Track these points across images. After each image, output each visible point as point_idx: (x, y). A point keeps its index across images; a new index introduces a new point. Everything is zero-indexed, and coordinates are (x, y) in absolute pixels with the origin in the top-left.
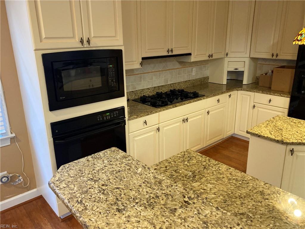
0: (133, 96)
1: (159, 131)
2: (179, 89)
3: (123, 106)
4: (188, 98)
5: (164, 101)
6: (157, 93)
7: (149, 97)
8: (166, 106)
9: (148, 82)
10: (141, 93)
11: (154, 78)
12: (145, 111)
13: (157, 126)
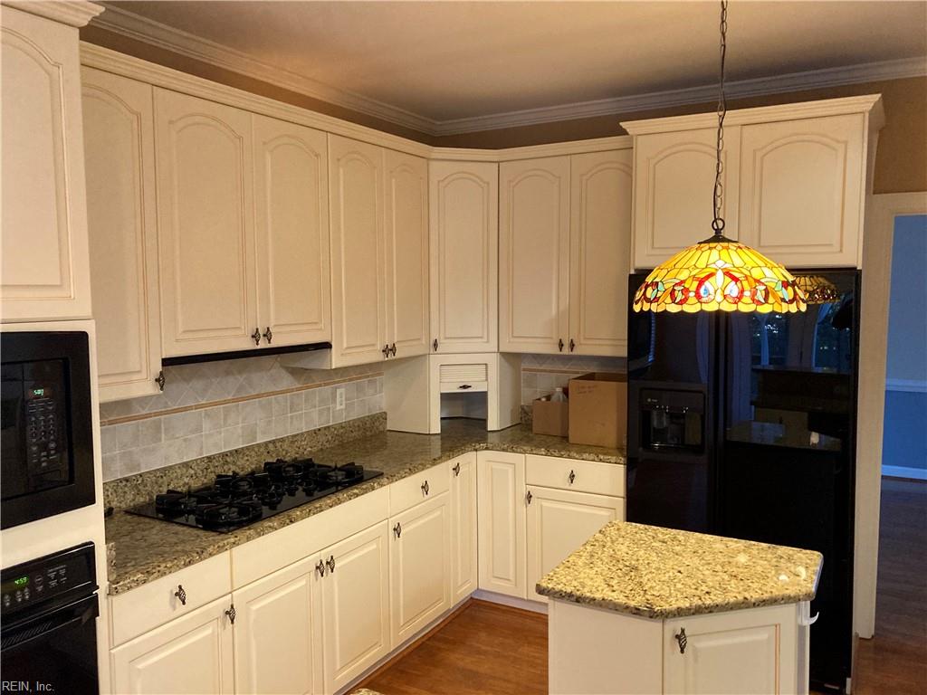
0: (130, 497)
1: (232, 622)
2: (296, 458)
3: (88, 541)
4: (328, 486)
5: (247, 504)
6: (219, 476)
7: (190, 494)
8: (256, 525)
9: (185, 440)
10: (161, 480)
11: (206, 426)
12: (179, 548)
13: (224, 603)
